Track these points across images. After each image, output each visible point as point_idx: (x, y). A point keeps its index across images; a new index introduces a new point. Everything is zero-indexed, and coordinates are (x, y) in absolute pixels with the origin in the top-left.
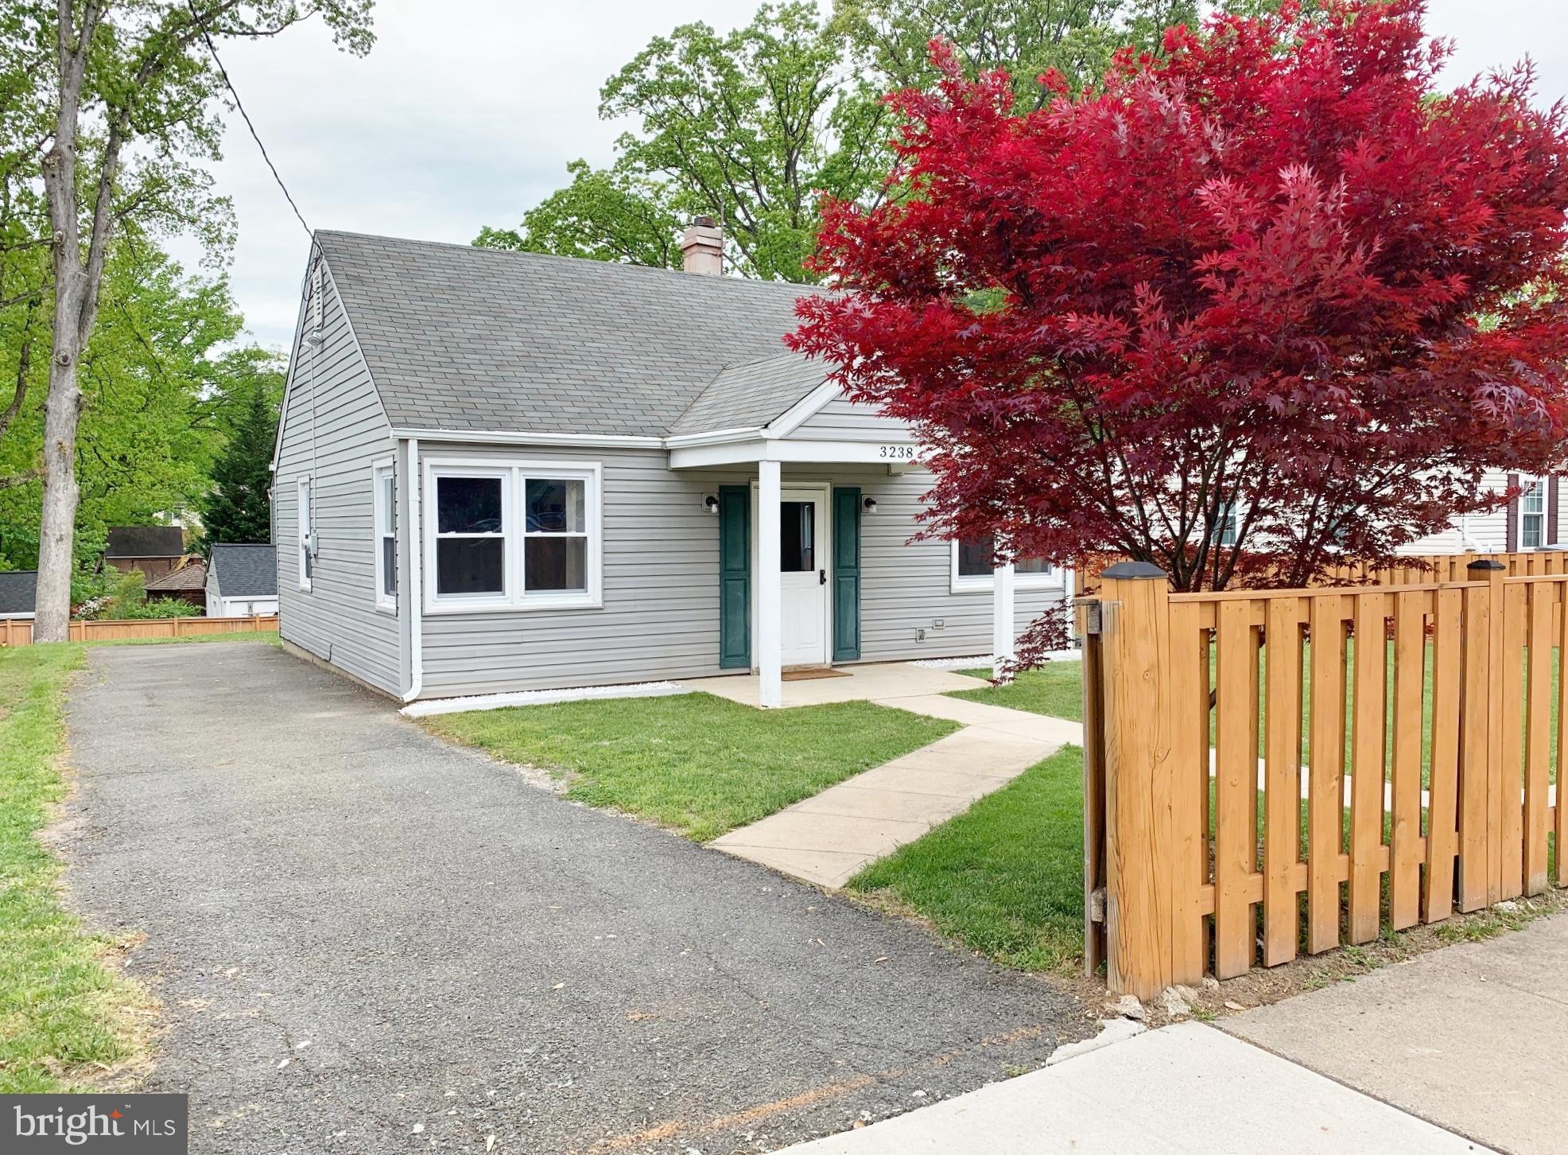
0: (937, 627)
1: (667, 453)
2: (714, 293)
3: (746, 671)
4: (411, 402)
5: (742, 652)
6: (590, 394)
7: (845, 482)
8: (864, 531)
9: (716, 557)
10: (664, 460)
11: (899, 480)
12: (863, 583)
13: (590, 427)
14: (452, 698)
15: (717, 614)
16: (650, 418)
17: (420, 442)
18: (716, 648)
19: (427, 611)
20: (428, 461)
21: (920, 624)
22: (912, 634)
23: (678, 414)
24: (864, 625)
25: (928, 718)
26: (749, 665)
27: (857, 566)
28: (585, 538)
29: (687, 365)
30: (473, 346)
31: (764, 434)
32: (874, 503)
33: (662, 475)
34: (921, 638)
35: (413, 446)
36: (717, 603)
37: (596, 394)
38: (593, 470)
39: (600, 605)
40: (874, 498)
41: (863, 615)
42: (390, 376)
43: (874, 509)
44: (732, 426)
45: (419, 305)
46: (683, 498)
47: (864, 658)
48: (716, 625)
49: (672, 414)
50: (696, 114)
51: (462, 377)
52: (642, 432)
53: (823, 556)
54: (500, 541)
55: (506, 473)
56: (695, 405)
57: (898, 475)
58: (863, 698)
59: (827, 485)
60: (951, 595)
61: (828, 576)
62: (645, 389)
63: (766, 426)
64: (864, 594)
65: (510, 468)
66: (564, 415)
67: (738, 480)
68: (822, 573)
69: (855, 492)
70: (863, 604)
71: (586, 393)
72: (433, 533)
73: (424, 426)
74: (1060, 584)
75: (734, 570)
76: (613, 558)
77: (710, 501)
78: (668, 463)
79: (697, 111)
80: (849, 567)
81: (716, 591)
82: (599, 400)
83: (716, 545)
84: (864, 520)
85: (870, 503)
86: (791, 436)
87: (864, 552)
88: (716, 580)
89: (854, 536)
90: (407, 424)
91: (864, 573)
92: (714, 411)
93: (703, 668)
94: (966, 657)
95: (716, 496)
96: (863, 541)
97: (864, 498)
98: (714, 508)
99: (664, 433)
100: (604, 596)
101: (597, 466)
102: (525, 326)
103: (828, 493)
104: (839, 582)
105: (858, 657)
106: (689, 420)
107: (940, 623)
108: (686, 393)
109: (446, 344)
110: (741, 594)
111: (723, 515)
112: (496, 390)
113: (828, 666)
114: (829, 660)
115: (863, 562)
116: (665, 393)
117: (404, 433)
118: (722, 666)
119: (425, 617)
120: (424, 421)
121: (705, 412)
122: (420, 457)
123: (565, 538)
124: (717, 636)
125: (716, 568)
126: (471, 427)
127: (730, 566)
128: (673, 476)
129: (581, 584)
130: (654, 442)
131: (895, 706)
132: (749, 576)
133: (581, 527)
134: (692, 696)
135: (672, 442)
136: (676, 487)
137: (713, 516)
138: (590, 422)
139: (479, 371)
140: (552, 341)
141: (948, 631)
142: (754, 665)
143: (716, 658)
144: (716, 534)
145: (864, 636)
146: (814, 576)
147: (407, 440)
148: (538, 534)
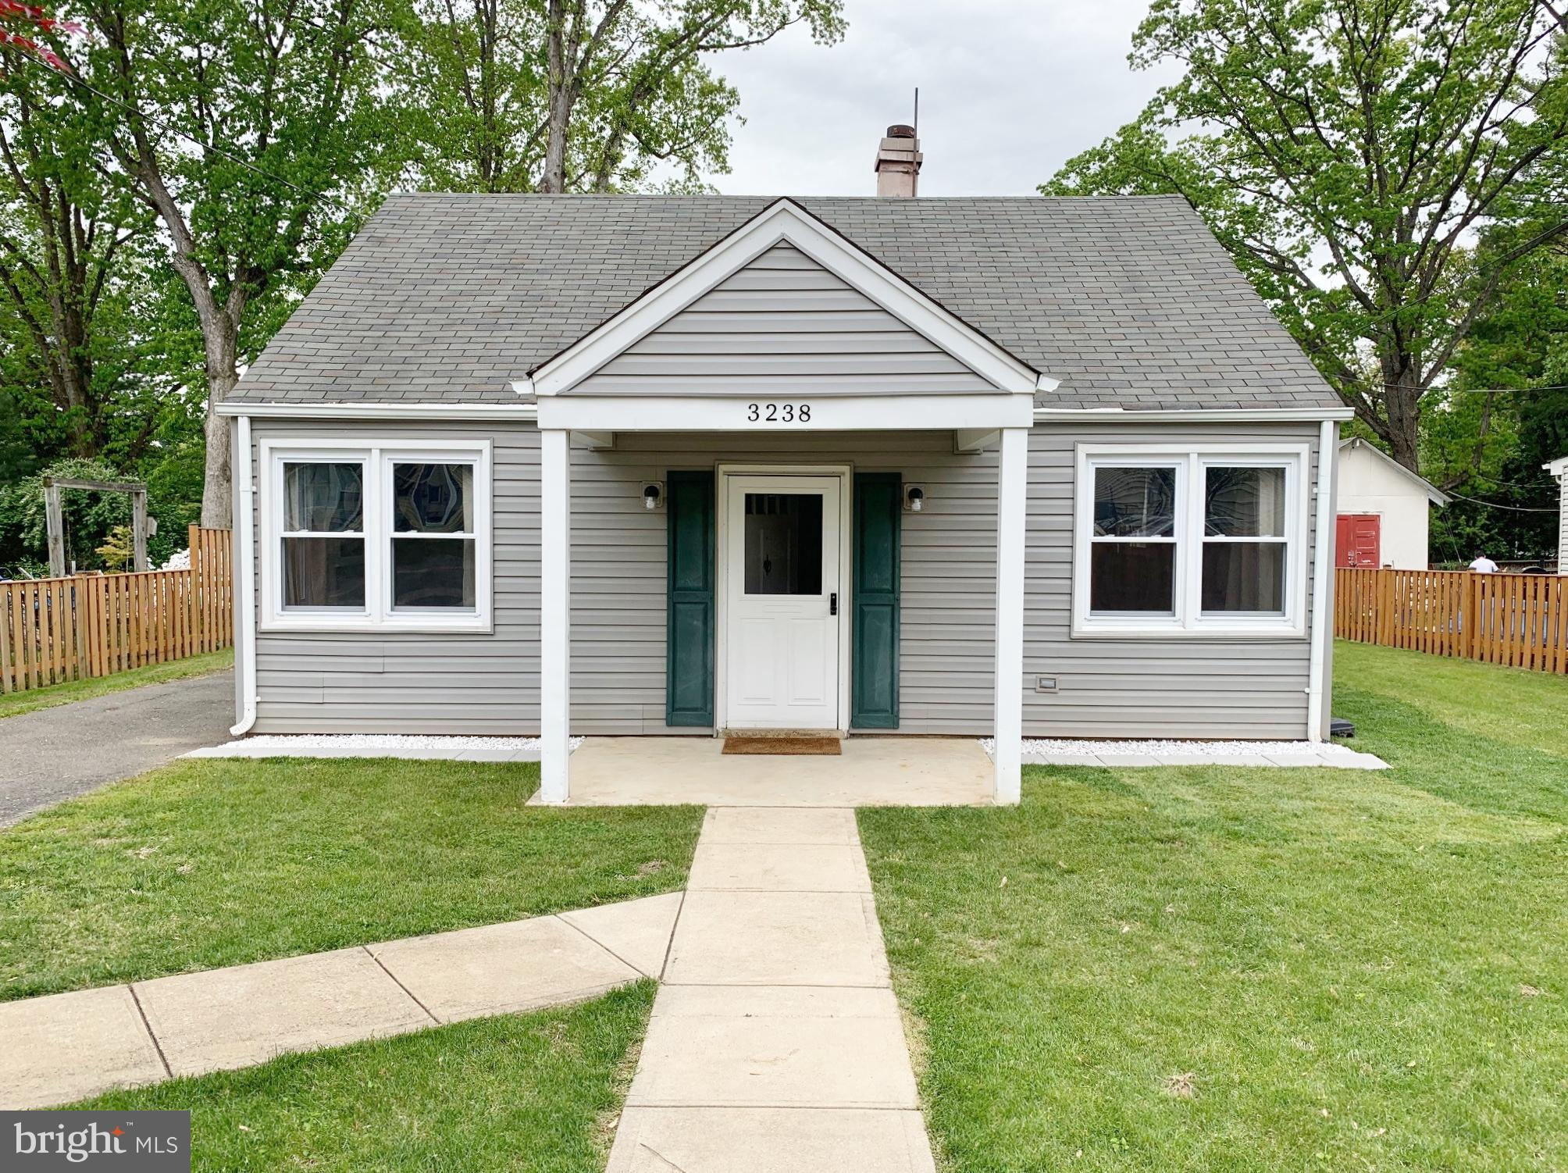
0: (1044, 689)
3: (707, 731)
4: (285, 372)
5: (699, 704)
8: (906, 538)
9: (662, 570)
11: (974, 461)
12: (905, 616)
14: (297, 735)
15: (662, 648)
17: (253, 420)
18: (661, 696)
19: (265, 626)
20: (265, 444)
24: (905, 679)
26: (711, 723)
27: (894, 589)
28: (471, 541)
30: (439, 304)
32: (923, 496)
36: (662, 634)
38: (482, 451)
39: (489, 630)
40: (923, 489)
41: (904, 663)
43: (924, 505)
45: (422, 263)
46: (612, 489)
47: (905, 726)
48: (662, 665)
51: (383, 341)
53: (836, 574)
54: (360, 542)
55: (368, 456)
57: (971, 453)
59: (846, 469)
60: (1072, 640)
61: (844, 603)
63: (529, 375)
64: (905, 632)
65: (373, 450)
67: (694, 463)
68: (834, 597)
69: (893, 480)
70: (905, 647)
72: (275, 531)
73: (262, 400)
74: (1300, 631)
75: (690, 589)
76: (503, 568)
77: (650, 493)
80: (881, 591)
81: (662, 617)
83: (662, 554)
84: (906, 522)
85: (916, 494)
87: (905, 570)
88: (662, 602)
89: (889, 545)
91: (905, 600)
93: (640, 723)
94: (1103, 739)
96: (905, 554)
97: (907, 488)
98: (660, 502)
100: (494, 617)
101: (485, 445)
102: (535, 277)
103: (847, 481)
104: (863, 612)
105: (896, 726)
107: (1049, 683)
109: (407, 304)
110: (697, 624)
111: (672, 513)
112: (408, 354)
113: (840, 735)
114: (845, 725)
115: (905, 584)
118: (670, 723)
119: (260, 635)
122: (254, 439)
123: (461, 541)
124: (662, 680)
125: (662, 586)
126: (325, 399)
127: (680, 583)
129: (469, 600)
132: (712, 598)
136: (600, 472)
137: (650, 513)
139: (412, 333)
140: (552, 293)
141: (1063, 698)
142: (720, 724)
143: (661, 711)
144: (662, 538)
145: (905, 695)
146: (820, 602)
147: (236, 418)
148: (411, 535)
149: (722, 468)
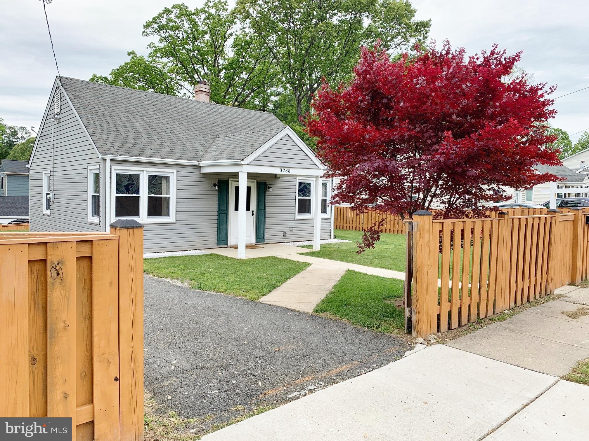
0: (291, 231)
1: (200, 167)
2: (208, 109)
3: (226, 246)
4: (105, 145)
5: (225, 239)
6: (170, 144)
7: (262, 180)
8: (267, 197)
9: (216, 205)
10: (199, 170)
11: (279, 180)
12: (267, 215)
13: (172, 157)
15: (216, 226)
16: (193, 154)
17: (111, 160)
18: (216, 238)
20: (113, 167)
21: (285, 230)
22: (282, 233)
23: (203, 153)
24: (266, 230)
25: (298, 262)
26: (227, 244)
27: (264, 210)
28: (169, 197)
29: (203, 135)
30: (125, 125)
31: (242, 162)
32: (271, 187)
33: (198, 175)
34: (285, 235)
35: (108, 161)
36: (216, 222)
37: (172, 144)
38: (173, 173)
39: (175, 222)
40: (271, 186)
41: (266, 227)
42: (97, 135)
43: (271, 190)
44: (228, 159)
45: (102, 108)
46: (205, 184)
47: (266, 241)
48: (216, 230)
49: (200, 153)
50: (180, 38)
51: (123, 136)
52: (191, 159)
53: (253, 206)
54: (139, 197)
55: (141, 173)
56: (208, 150)
57: (279, 178)
58: (273, 255)
59: (256, 180)
60: (295, 220)
61: (255, 213)
62: (189, 143)
63: (243, 160)
64: (267, 219)
65: (143, 171)
66: (162, 152)
67: (224, 178)
68: (253, 212)
69: (265, 183)
70: (266, 223)
71: (168, 144)
72: (114, 194)
73: (112, 154)
74: (330, 217)
75: (223, 210)
76: (180, 205)
77: (215, 185)
78: (200, 171)
79: (181, 37)
80: (262, 210)
81: (216, 217)
82: (174, 147)
83: (216, 201)
84: (267, 193)
85: (269, 188)
86: (251, 164)
87: (267, 205)
88: (216, 213)
89: (264, 199)
90: (106, 153)
91: (267, 212)
92: (218, 153)
93: (211, 245)
94: (299, 241)
95: (217, 183)
96: (267, 201)
97: (268, 185)
98: (217, 188)
99: (199, 160)
100: (176, 218)
101: (175, 171)
102: (143, 118)
103: (255, 183)
104: (258, 215)
105: (264, 241)
106: (208, 156)
107: (291, 230)
108: (204, 146)
109: (115, 123)
110: (225, 219)
111: (219, 191)
112: (136, 142)
113: (254, 245)
114: (254, 242)
115: (267, 208)
116: (197, 145)
117: (105, 157)
118: (218, 244)
120: (112, 152)
121: (215, 153)
122: (110, 166)
123: (161, 197)
124: (216, 234)
125: (216, 209)
126: (129, 155)
127: (221, 208)
128: (202, 176)
129: (168, 214)
130: (195, 163)
131: (285, 258)
132: (228, 212)
133: (168, 193)
134: (211, 255)
135: (202, 163)
136: (203, 179)
137: (216, 190)
138: (172, 155)
139: (128, 134)
140: (153, 124)
141: (294, 233)
142: (229, 244)
143: (216, 242)
144: (216, 197)
145: (266, 234)
146: (250, 212)
147: (106, 159)
148: (153, 195)
149: (230, 179)
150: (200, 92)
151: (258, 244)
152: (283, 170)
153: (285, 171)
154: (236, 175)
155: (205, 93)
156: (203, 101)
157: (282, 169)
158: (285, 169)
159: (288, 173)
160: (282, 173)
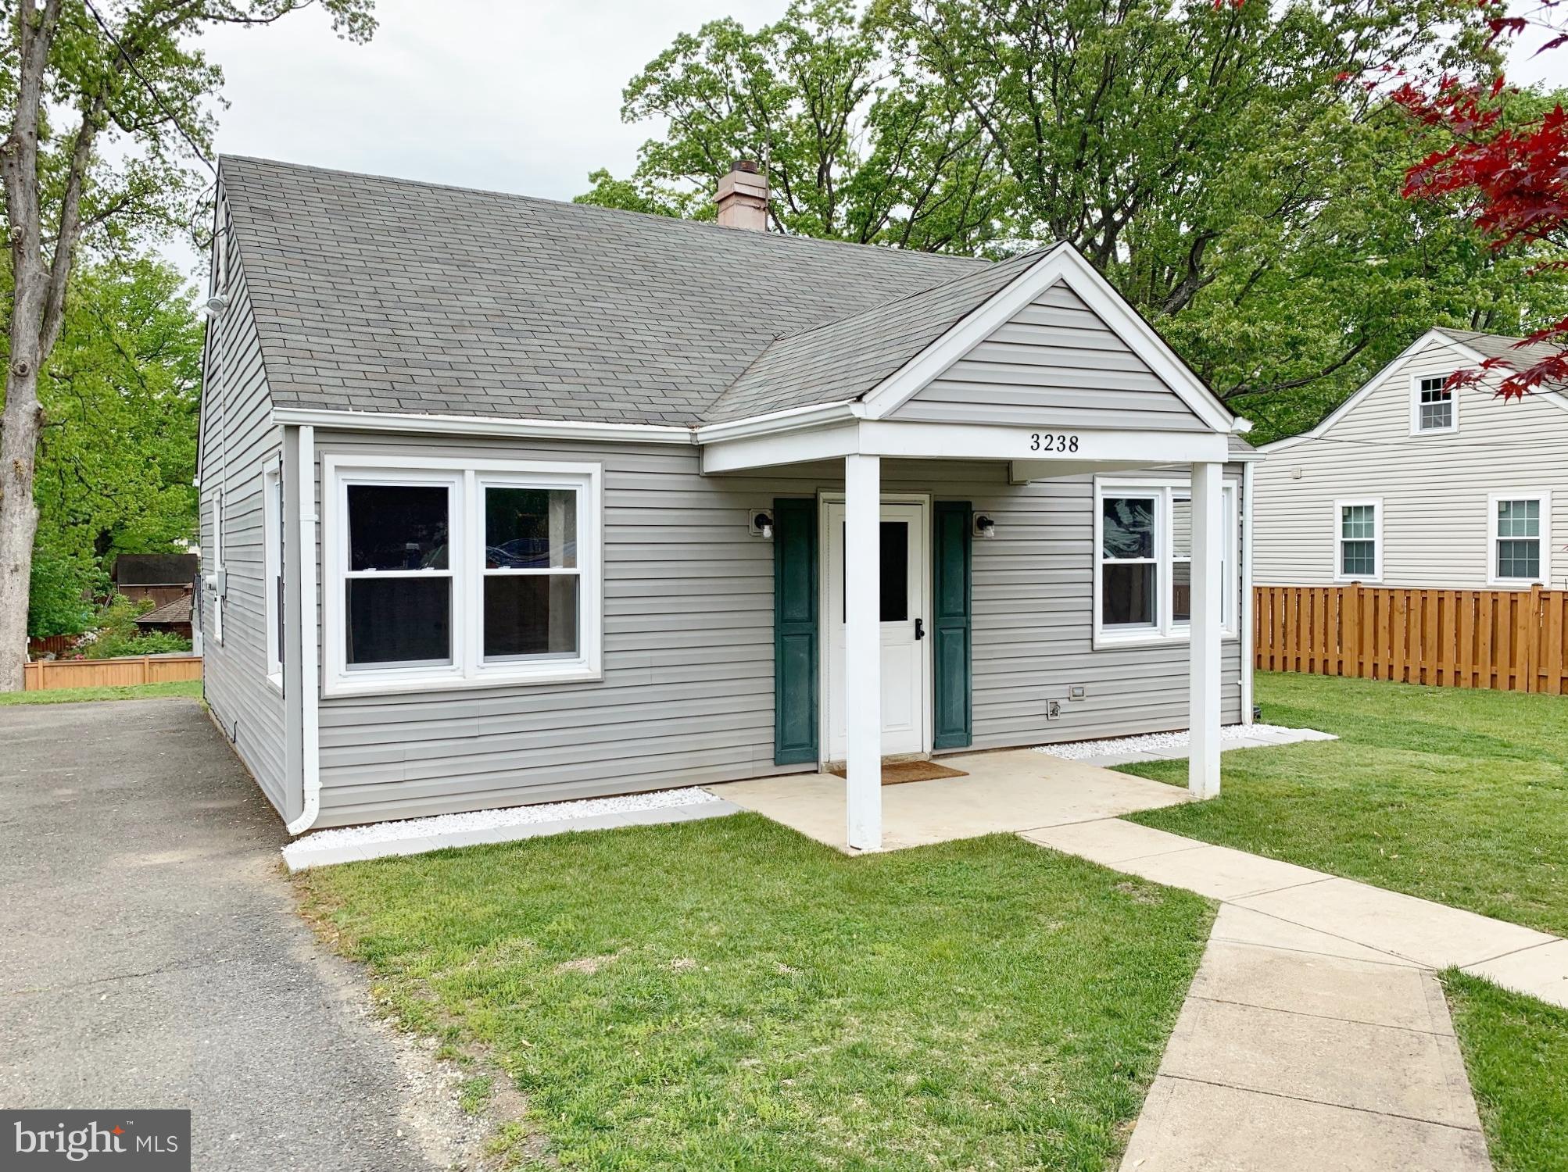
0: (1076, 697)
1: (698, 450)
2: (757, 250)
3: (812, 767)
4: (312, 371)
5: (805, 739)
6: (587, 366)
7: (953, 493)
8: (976, 562)
9: (769, 602)
10: (694, 462)
11: (1023, 491)
12: (975, 636)
13: (586, 413)
14: (369, 825)
15: (769, 685)
16: (674, 401)
17: (318, 430)
18: (769, 735)
19: (330, 691)
20: (331, 461)
21: (1052, 693)
22: (1041, 707)
23: (715, 396)
24: (976, 697)
26: (816, 760)
27: (966, 613)
28: (577, 576)
29: (724, 334)
30: (422, 301)
31: (857, 410)
32: (991, 523)
33: (692, 482)
34: (1054, 712)
35: (307, 435)
36: (769, 669)
37: (596, 367)
38: (589, 475)
39: (597, 676)
40: (991, 517)
41: (976, 682)
42: (286, 336)
43: (990, 532)
44: (802, 404)
45: (350, 249)
46: (720, 517)
47: (977, 743)
48: (769, 702)
49: (705, 395)
51: (399, 340)
52: (662, 419)
53: (919, 599)
54: (446, 582)
55: (456, 478)
56: (738, 384)
57: (1023, 483)
59: (926, 497)
60: (1093, 651)
61: (926, 627)
62: (667, 363)
63: (859, 399)
64: (976, 652)
65: (462, 472)
66: (547, 394)
67: (802, 490)
68: (918, 623)
69: (965, 508)
70: (975, 667)
71: (581, 366)
72: (339, 569)
73: (326, 406)
74: (1234, 635)
75: (795, 621)
76: (617, 606)
77: (761, 521)
78: (700, 465)
79: (725, 114)
80: (955, 615)
81: (769, 652)
82: (600, 375)
83: (769, 585)
84: (976, 547)
85: (984, 523)
86: (898, 416)
87: (976, 592)
88: (769, 636)
89: (961, 570)
90: (299, 403)
91: (976, 622)
92: (767, 389)
93: (750, 766)
94: (1113, 738)
95: (768, 514)
96: (975, 577)
97: (977, 515)
98: (767, 531)
99: (694, 421)
100: (604, 662)
101: (595, 468)
102: (500, 278)
103: (927, 507)
104: (942, 635)
105: (969, 743)
106: (731, 402)
107: (1080, 692)
108: (726, 370)
109: (382, 297)
110: (804, 656)
111: (780, 541)
112: (447, 358)
113: (925, 758)
114: (928, 748)
115: (975, 607)
116: (696, 368)
117: (291, 416)
118: (778, 761)
119: (325, 702)
120: (327, 399)
121: (755, 391)
122: (318, 454)
123: (547, 576)
124: (769, 718)
125: (769, 619)
126: (401, 408)
127: (789, 614)
128: (707, 485)
129: (570, 644)
130: (679, 434)
132: (817, 629)
133: (571, 561)
134: (739, 821)
135: (705, 434)
136: (710, 500)
137: (765, 542)
138: (585, 404)
139: (425, 334)
140: (536, 298)
141: (1089, 703)
142: (823, 758)
143: (769, 751)
144: (768, 568)
145: (976, 712)
146: (906, 627)
147: (297, 427)
148: (505, 571)
149: (823, 496)
150: (733, 200)
151: (945, 756)
152: (1044, 443)
153: (1056, 443)
154: (832, 473)
155: (752, 203)
156: (741, 227)
157: (1042, 434)
158: (1055, 435)
159: (1067, 455)
160: (1041, 454)
